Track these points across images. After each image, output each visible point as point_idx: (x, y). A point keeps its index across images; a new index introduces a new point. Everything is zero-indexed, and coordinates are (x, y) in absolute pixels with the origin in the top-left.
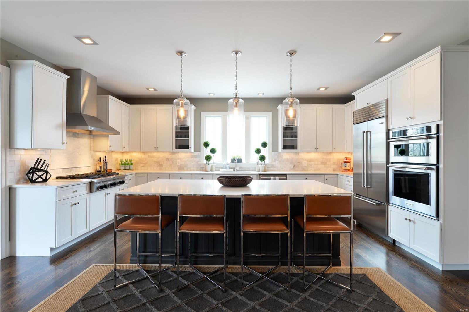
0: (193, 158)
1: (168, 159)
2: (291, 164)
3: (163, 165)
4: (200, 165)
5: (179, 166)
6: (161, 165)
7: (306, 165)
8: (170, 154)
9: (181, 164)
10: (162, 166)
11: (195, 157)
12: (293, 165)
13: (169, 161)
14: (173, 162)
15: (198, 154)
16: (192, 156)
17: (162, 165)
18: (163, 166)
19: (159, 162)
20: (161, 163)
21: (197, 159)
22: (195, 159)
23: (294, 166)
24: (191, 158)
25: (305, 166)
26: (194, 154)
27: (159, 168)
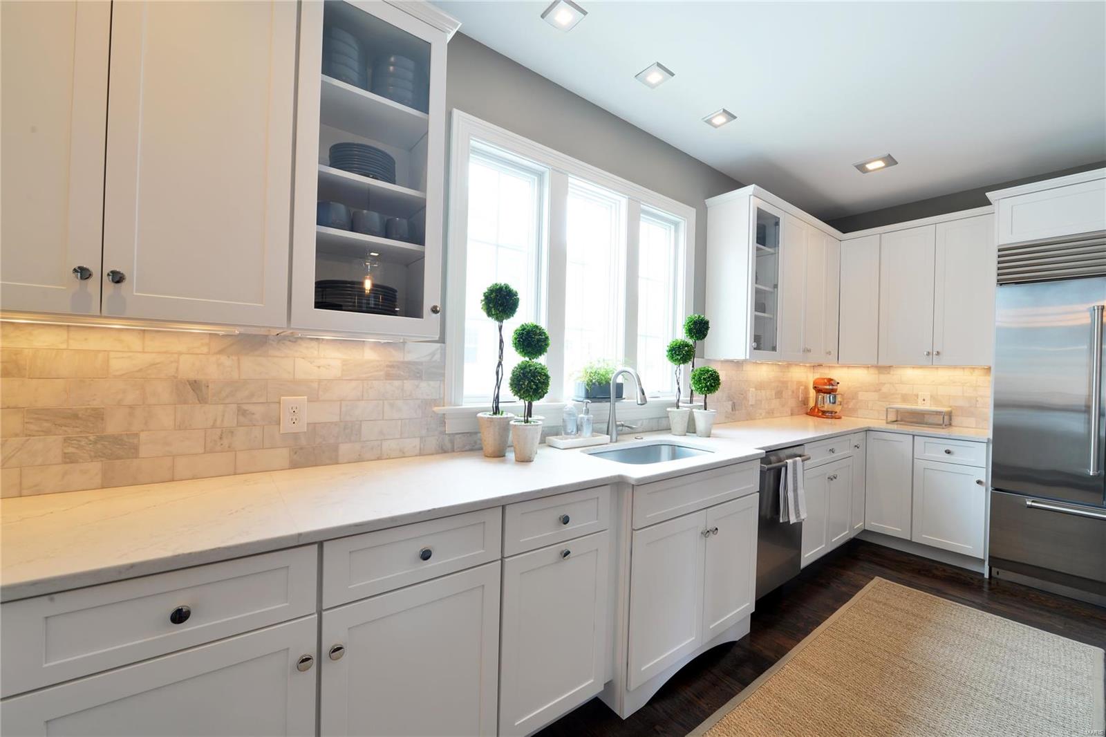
0: (397, 383)
1: (195, 385)
2: (729, 401)
3: (143, 436)
4: (442, 420)
5: (296, 436)
6: (116, 440)
7: (753, 403)
8: (221, 352)
9: (313, 426)
10: (136, 449)
11: (415, 371)
12: (731, 403)
13: (202, 400)
14: (242, 412)
15: (433, 354)
16: (392, 366)
17: (137, 435)
18: (143, 452)
19: (98, 415)
20: (113, 426)
21: (426, 389)
22: (409, 385)
23: (734, 407)
24: (389, 377)
25: (752, 405)
26: (410, 357)
27: (95, 467)
